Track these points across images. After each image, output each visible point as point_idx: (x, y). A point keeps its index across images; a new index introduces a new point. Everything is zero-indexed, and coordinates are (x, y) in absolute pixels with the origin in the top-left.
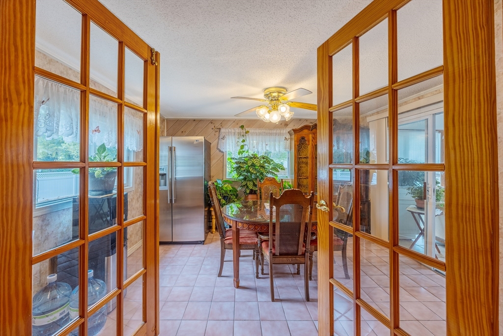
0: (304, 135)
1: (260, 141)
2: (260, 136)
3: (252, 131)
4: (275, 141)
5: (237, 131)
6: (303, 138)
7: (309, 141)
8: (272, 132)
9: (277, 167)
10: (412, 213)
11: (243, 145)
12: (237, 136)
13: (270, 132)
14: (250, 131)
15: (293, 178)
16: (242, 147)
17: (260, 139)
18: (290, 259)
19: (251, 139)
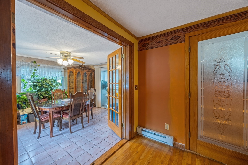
0: (72, 71)
1: (47, 71)
2: (47, 69)
3: (42, 65)
4: (56, 72)
5: (30, 64)
6: (71, 72)
7: (74, 73)
8: (54, 67)
9: (58, 84)
10: (107, 96)
11: (35, 73)
12: (30, 67)
13: (53, 67)
14: (40, 65)
15: (67, 89)
16: (34, 73)
17: (47, 70)
18: (77, 117)
19: (41, 69)
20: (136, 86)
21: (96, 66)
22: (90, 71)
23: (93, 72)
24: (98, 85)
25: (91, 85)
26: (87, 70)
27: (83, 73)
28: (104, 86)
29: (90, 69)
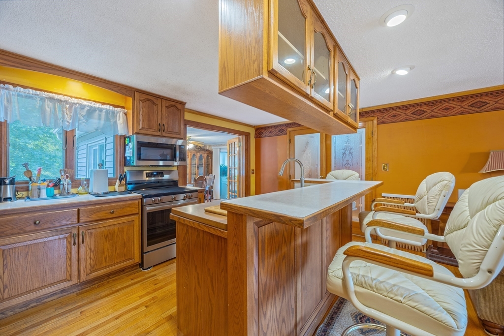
20: (253, 170)
21: (214, 146)
22: (207, 152)
23: (210, 153)
24: (216, 171)
25: (208, 171)
26: (203, 152)
27: (198, 155)
28: (224, 172)
29: (207, 150)
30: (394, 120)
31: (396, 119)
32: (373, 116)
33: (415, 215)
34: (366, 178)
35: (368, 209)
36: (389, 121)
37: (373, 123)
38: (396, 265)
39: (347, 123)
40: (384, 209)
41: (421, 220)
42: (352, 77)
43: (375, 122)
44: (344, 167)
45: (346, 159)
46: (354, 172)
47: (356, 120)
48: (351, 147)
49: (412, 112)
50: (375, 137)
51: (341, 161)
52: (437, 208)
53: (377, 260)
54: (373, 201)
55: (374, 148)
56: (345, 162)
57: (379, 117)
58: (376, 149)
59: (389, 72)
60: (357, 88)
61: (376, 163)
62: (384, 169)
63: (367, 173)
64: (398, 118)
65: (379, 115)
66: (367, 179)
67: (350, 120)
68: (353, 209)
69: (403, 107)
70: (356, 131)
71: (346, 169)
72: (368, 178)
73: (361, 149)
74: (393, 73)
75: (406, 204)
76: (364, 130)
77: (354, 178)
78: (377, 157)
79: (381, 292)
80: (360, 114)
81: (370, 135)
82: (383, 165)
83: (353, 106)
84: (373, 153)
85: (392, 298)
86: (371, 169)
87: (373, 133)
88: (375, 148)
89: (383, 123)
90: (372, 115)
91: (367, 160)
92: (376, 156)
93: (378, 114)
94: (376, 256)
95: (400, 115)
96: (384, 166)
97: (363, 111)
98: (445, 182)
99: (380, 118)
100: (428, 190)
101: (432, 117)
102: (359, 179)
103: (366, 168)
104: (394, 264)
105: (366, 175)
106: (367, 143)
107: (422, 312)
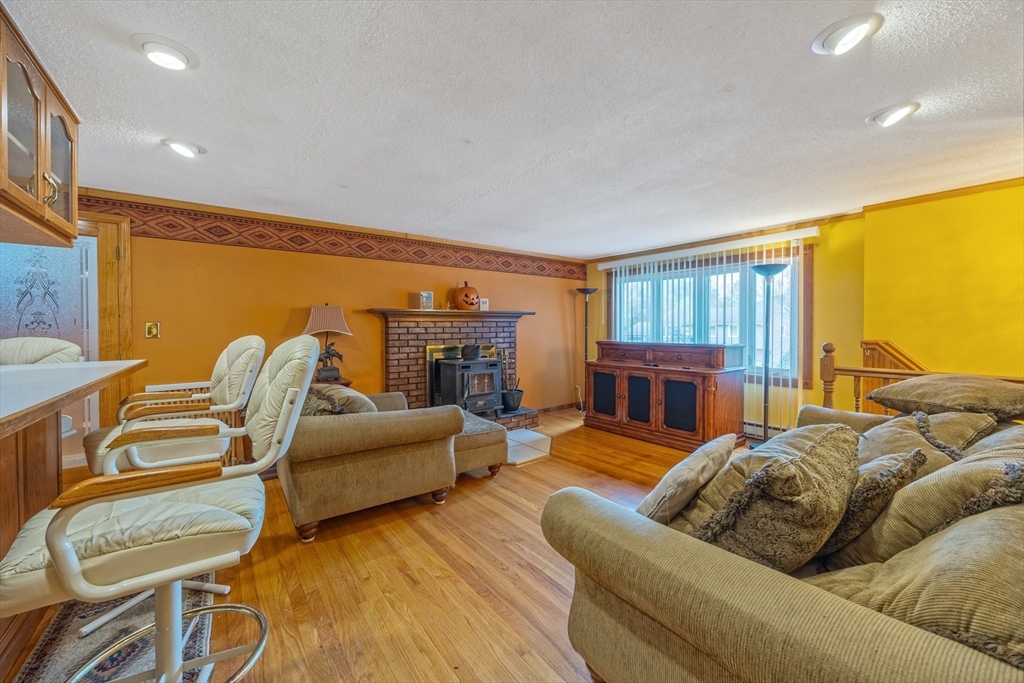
30: (170, 234)
31: (175, 233)
32: (119, 214)
33: (209, 409)
34: (100, 354)
35: (109, 421)
36: (159, 233)
37: (119, 230)
38: (167, 482)
39: (40, 220)
40: (148, 412)
41: (218, 415)
42: (54, 109)
43: (125, 226)
44: (23, 329)
45: (34, 308)
46: (64, 344)
47: (68, 217)
48: (53, 279)
49: (206, 227)
50: (126, 262)
51: (14, 315)
52: (241, 392)
53: (132, 488)
54: (123, 402)
55: (122, 286)
56: (28, 318)
57: (134, 219)
58: (128, 290)
59: (156, 139)
60: (70, 139)
61: (128, 321)
62: (150, 332)
63: (104, 345)
64: (179, 232)
65: (134, 214)
66: (102, 358)
67: (49, 214)
68: (63, 436)
69: (189, 214)
70: (70, 242)
71: (33, 334)
72: (105, 354)
73: (83, 285)
74: (163, 143)
75: (195, 396)
76: (93, 241)
77: (64, 357)
78: (131, 308)
79: (140, 542)
80: (80, 199)
81: (112, 257)
82: (148, 325)
83: (59, 181)
84: (121, 300)
85: (162, 540)
86: (116, 333)
87: (118, 251)
88: (126, 288)
89: (145, 234)
90: (117, 211)
91: (103, 313)
92: (128, 304)
93: (131, 213)
94: (128, 483)
95: (184, 227)
96: (150, 329)
97: (90, 194)
98: (253, 350)
99: (138, 222)
100: (231, 364)
101: (240, 244)
102: (82, 358)
103: (101, 332)
104: (164, 483)
105: (101, 349)
106: (103, 275)
107: (209, 533)
